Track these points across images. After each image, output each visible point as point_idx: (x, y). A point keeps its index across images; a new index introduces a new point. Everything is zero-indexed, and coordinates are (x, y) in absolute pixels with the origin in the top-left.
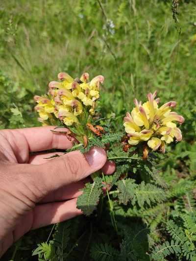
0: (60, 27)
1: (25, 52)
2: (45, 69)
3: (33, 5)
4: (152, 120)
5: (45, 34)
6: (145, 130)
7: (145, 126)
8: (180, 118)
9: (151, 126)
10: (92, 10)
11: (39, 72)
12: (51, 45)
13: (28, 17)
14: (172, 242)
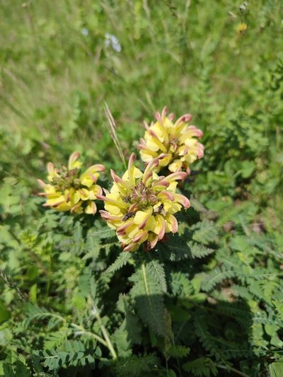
0: (61, 53)
1: (21, 95)
2: (51, 110)
3: (19, 32)
4: (167, 142)
5: (42, 66)
6: (162, 155)
7: (162, 150)
8: (198, 132)
9: (168, 148)
10: (100, 21)
11: (43, 116)
12: (53, 79)
13: (16, 49)
14: (223, 268)
